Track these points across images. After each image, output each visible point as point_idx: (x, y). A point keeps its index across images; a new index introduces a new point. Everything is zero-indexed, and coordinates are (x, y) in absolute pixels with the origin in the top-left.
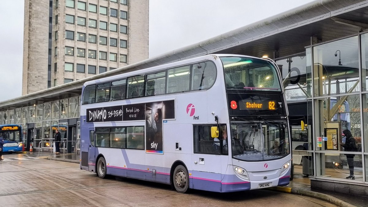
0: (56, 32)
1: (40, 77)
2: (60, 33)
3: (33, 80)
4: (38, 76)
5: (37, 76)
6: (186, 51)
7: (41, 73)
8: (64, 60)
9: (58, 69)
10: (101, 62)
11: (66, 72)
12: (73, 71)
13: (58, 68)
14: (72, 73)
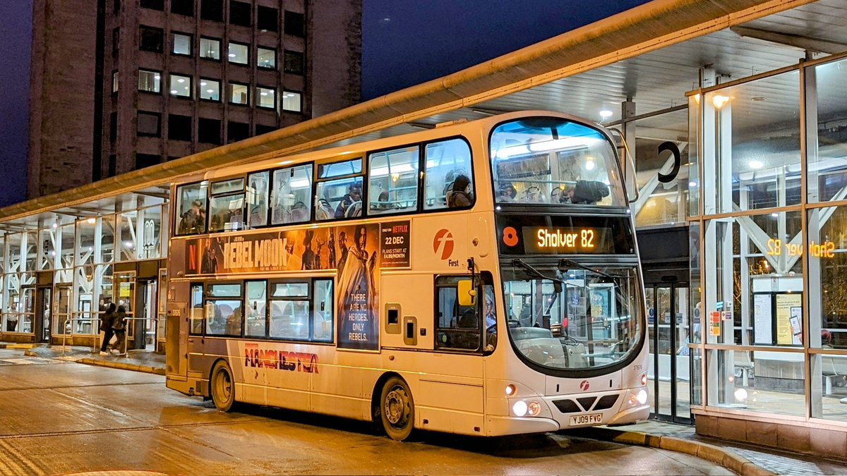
0: (117, 30)
1: (73, 150)
2: (125, 34)
3: (56, 159)
4: (69, 148)
5: (66, 148)
6: (413, 99)
7: (76, 138)
8: (135, 106)
9: (120, 129)
10: (232, 110)
11: (141, 138)
12: (158, 135)
13: (120, 126)
14: (155, 140)
